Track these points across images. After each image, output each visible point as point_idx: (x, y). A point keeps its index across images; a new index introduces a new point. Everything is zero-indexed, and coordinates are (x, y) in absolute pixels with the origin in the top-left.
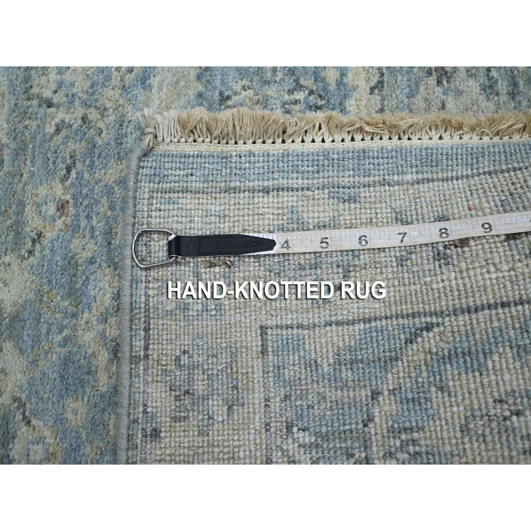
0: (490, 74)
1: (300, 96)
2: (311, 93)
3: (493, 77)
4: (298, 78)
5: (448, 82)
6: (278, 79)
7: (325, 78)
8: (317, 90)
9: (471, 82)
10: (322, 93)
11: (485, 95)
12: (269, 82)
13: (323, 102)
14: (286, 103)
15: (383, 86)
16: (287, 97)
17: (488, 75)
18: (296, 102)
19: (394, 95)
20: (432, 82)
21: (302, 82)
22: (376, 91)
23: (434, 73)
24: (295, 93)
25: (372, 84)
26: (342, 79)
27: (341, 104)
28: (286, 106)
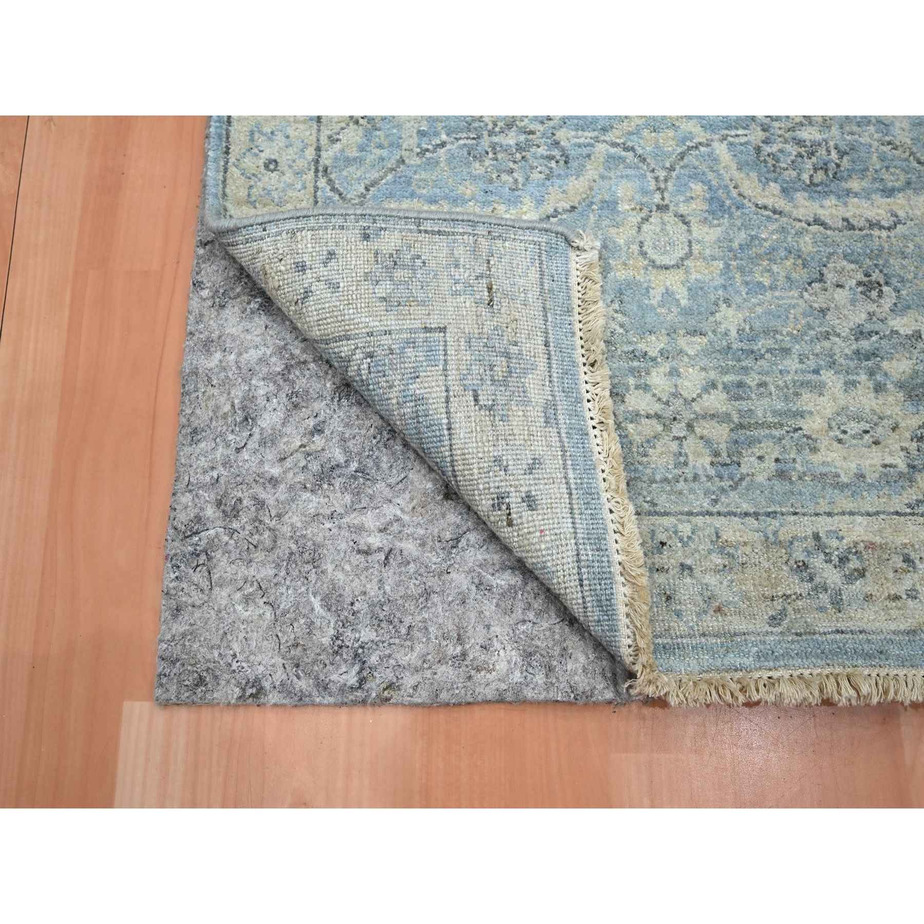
0: (874, 334)
1: (834, 155)
2: (838, 166)
3: (871, 337)
4: (848, 154)
5: (861, 293)
6: (845, 136)
7: (851, 178)
8: (841, 171)
9: (864, 316)
10: (838, 175)
11: (854, 327)
12: (842, 128)
13: (831, 176)
14: (827, 143)
15: (850, 229)
16: (832, 144)
17: (872, 332)
18: (829, 152)
19: (843, 239)
20: (859, 276)
21: (845, 158)
22: (845, 224)
23: (867, 279)
24: (836, 151)
25: (851, 220)
26: (852, 193)
27: (831, 192)
28: (824, 143)
